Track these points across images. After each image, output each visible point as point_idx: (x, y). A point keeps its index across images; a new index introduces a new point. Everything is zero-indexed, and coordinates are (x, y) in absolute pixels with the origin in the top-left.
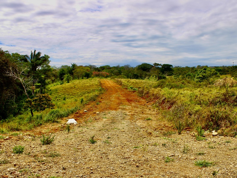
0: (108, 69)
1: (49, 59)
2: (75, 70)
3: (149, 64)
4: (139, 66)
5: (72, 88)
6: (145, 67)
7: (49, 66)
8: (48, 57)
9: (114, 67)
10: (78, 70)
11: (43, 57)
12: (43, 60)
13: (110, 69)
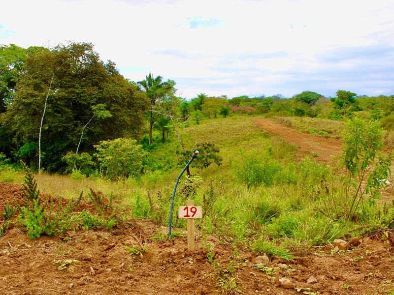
0: (246, 102)
1: (174, 86)
2: (206, 103)
3: (314, 93)
4: (297, 96)
5: (212, 132)
6: (307, 98)
7: (175, 98)
8: (173, 83)
9: (255, 99)
10: (210, 103)
11: (166, 83)
12: (167, 89)
13: (250, 101)
